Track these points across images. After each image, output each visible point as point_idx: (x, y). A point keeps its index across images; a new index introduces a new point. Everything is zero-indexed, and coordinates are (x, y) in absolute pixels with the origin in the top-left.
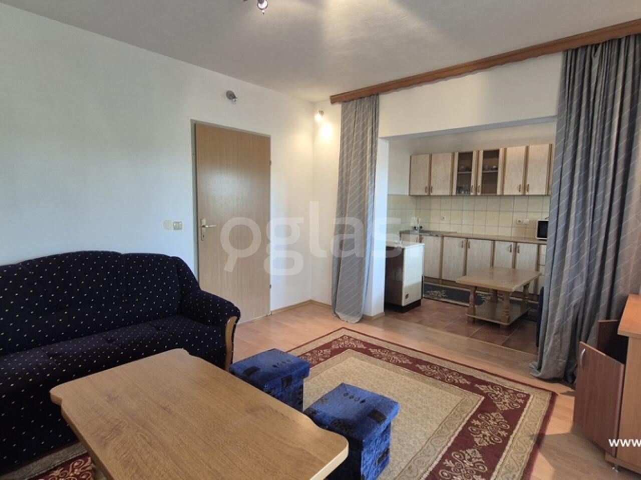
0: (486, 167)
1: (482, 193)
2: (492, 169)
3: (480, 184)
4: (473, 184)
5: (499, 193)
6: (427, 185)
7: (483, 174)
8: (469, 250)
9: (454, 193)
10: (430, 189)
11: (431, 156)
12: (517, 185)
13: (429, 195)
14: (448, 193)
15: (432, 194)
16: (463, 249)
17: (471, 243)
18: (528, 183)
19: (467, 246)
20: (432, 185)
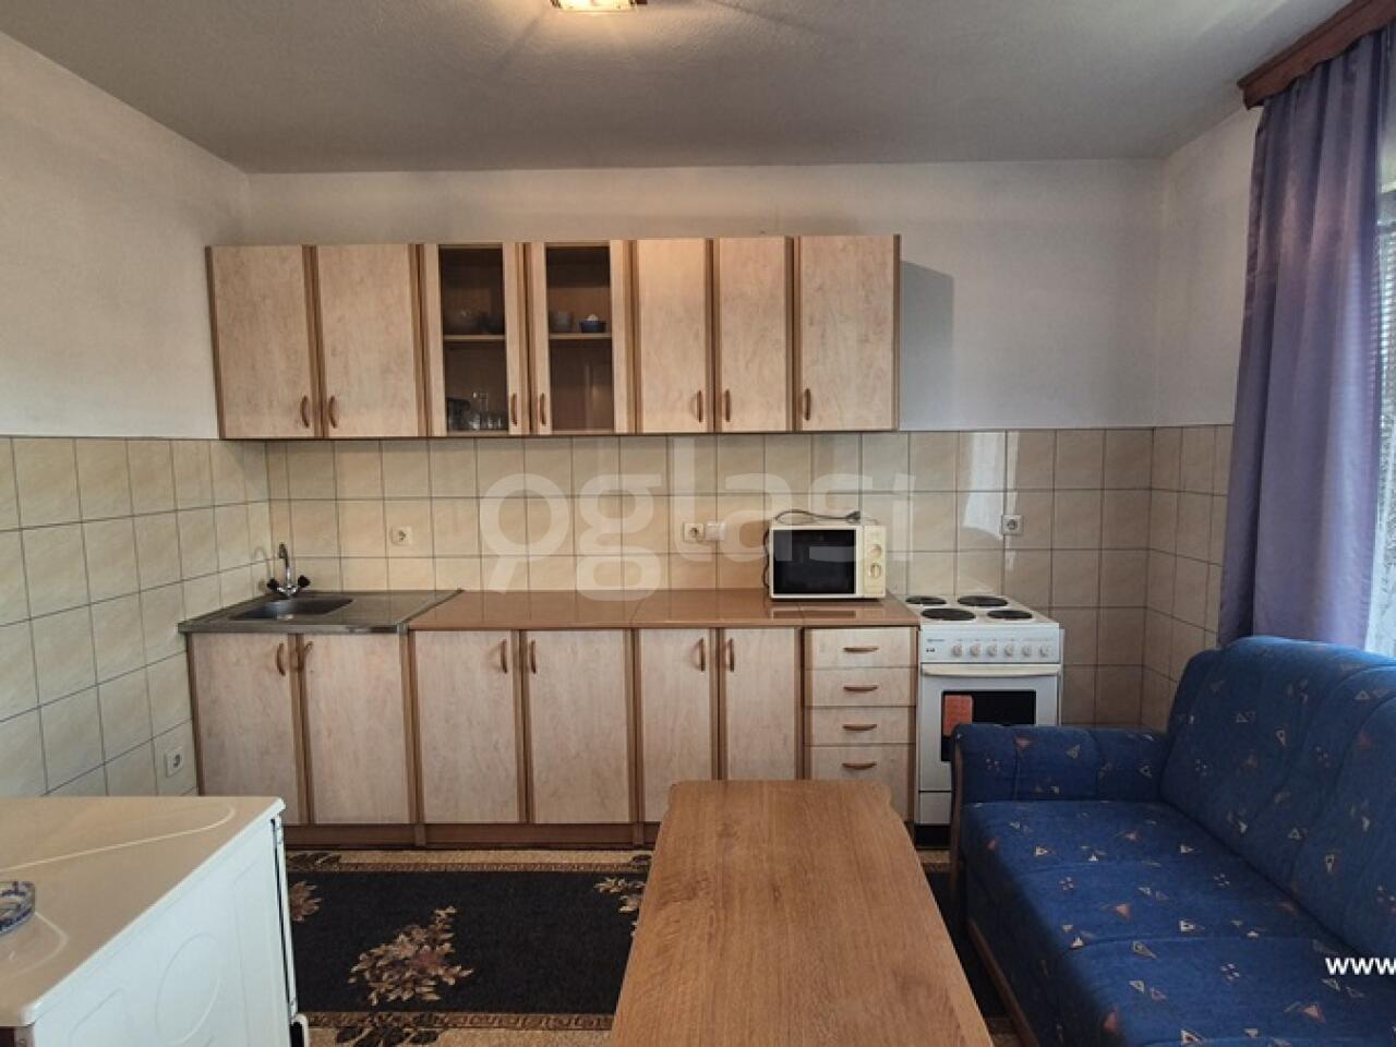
0: (563, 318)
1: (554, 427)
2: (585, 328)
3: (543, 385)
4: (514, 386)
5: (622, 424)
6: (306, 390)
7: (553, 345)
8: (533, 679)
9: (439, 426)
10: (322, 409)
11: (310, 255)
12: (688, 395)
13: (323, 439)
14: (409, 426)
15: (333, 433)
16: (508, 681)
17: (538, 645)
18: (724, 387)
19: (524, 663)
20: (330, 392)
